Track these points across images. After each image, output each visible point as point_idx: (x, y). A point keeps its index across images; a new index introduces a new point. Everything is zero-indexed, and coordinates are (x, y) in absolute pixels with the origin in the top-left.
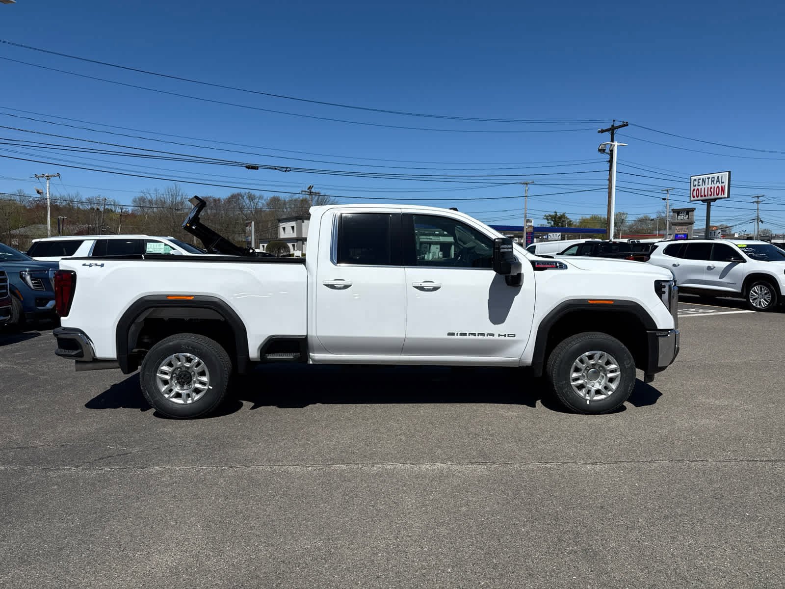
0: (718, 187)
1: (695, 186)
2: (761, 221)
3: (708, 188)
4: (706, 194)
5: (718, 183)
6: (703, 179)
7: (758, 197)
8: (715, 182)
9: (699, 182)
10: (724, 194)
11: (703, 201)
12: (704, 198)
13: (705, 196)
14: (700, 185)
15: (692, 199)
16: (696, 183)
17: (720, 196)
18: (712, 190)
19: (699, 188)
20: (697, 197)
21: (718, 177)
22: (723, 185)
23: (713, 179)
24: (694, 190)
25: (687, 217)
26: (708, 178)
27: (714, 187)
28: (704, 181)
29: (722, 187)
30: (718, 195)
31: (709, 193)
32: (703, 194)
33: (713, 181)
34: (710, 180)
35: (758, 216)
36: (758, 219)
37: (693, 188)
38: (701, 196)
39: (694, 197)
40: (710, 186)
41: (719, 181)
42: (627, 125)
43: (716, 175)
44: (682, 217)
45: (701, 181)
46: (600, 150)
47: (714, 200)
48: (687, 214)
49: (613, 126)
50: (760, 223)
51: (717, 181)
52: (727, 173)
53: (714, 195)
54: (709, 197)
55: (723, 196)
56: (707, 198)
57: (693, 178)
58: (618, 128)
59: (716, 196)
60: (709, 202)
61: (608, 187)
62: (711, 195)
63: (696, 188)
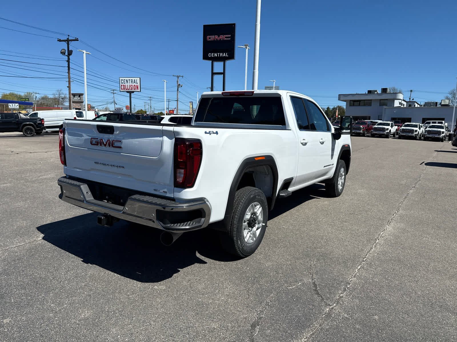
0: (135, 85)
1: (122, 83)
2: (116, 103)
3: (130, 85)
4: (129, 88)
5: (134, 83)
6: (126, 80)
7: (113, 90)
8: (133, 82)
9: (124, 82)
10: (138, 89)
11: (127, 92)
12: (127, 90)
13: (128, 89)
14: (125, 83)
15: (121, 90)
16: (123, 82)
17: (136, 90)
18: (132, 87)
19: (125, 84)
20: (124, 89)
21: (134, 80)
22: (137, 84)
23: (132, 81)
24: (122, 85)
25: (79, 98)
26: (129, 80)
27: (133, 85)
28: (127, 81)
29: (137, 85)
30: (135, 89)
31: (130, 88)
32: (127, 88)
33: (132, 82)
34: (130, 81)
35: (114, 101)
36: (114, 102)
37: (121, 84)
38: (126, 89)
39: (122, 89)
40: (130, 84)
41: (135, 82)
42: (78, 40)
43: (133, 79)
44: (77, 99)
45: (125, 81)
46: (61, 53)
47: (133, 92)
48: (79, 96)
49: (68, 39)
50: (115, 104)
51: (134, 82)
52: (139, 78)
53: (133, 89)
54: (130, 90)
55: (137, 90)
56: (129, 90)
57: (121, 79)
58: (72, 41)
59: (134, 90)
60: (130, 93)
61: (68, 77)
62: (131, 89)
63: (123, 84)
